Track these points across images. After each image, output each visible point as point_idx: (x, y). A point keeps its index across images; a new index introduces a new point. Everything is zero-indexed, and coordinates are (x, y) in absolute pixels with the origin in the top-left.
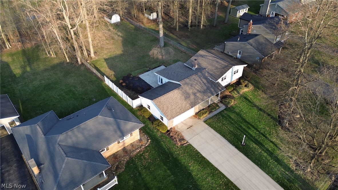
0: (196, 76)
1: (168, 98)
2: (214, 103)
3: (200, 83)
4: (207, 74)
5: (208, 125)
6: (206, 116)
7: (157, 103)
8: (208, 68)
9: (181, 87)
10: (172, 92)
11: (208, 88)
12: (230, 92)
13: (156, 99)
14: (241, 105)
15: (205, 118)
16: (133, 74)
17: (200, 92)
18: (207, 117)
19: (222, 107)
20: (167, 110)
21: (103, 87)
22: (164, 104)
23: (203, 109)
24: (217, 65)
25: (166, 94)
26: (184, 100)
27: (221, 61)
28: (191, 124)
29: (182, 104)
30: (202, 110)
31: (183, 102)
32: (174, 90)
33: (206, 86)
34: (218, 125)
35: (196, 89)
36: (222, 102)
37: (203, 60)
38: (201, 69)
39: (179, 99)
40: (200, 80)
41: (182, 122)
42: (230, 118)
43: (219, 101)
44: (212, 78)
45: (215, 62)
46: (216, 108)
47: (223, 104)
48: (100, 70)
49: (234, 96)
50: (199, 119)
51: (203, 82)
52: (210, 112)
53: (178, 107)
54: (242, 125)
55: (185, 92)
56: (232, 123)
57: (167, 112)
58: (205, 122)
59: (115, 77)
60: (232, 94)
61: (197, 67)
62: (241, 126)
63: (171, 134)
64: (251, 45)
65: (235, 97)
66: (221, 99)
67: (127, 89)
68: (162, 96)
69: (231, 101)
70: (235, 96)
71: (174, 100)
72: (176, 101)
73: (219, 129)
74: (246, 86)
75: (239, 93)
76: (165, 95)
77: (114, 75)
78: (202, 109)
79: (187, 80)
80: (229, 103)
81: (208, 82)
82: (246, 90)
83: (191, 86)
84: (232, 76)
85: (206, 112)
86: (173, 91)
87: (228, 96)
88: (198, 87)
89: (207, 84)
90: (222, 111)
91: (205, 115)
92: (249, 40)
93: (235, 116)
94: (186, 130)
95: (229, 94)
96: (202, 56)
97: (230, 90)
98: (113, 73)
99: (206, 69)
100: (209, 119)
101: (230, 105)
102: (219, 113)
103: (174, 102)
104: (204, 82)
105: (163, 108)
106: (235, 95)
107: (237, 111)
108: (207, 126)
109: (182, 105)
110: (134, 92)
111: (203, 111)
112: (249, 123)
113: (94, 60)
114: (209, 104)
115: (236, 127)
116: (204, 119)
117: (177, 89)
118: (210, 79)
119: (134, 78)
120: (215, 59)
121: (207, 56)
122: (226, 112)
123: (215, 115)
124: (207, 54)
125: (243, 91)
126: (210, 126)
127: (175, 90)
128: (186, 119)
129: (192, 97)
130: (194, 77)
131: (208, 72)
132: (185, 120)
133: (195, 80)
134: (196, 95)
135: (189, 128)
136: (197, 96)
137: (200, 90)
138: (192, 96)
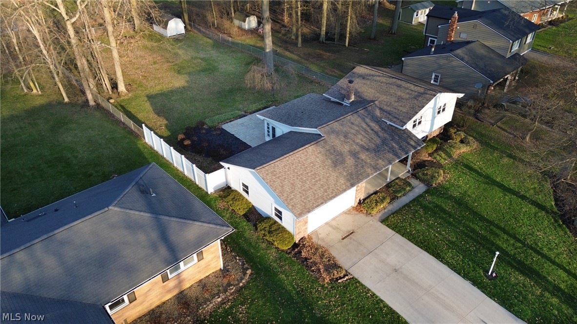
0: (355, 115)
1: (293, 164)
2: (398, 178)
3: (365, 131)
4: (378, 113)
5: (393, 229)
6: (385, 207)
7: (267, 174)
8: (380, 100)
9: (323, 138)
10: (300, 149)
11: (384, 142)
12: (430, 155)
13: (264, 166)
14: (461, 183)
15: (383, 212)
16: (209, 122)
17: (368, 150)
18: (386, 210)
19: (419, 188)
20: (292, 192)
21: (140, 150)
22: (285, 178)
23: (376, 193)
24: (399, 93)
25: (288, 155)
26: (331, 169)
27: (409, 85)
28: (350, 228)
29: (328, 177)
30: (372, 195)
31: (331, 173)
32: (307, 146)
33: (379, 137)
34: (418, 227)
35: (357, 144)
36: (415, 176)
37: (365, 84)
38: (362, 103)
39: (320, 167)
40: (364, 126)
41: (327, 224)
42: (443, 210)
43: (409, 175)
44: (391, 121)
45: (395, 87)
46: (405, 189)
47: (420, 180)
48: (136, 117)
49: (440, 162)
50: (368, 214)
51: (372, 130)
52: (393, 199)
53: (318, 184)
54: (477, 228)
55: (332, 151)
56: (450, 223)
57: (292, 196)
58: (383, 221)
59: (169, 130)
60: (435, 158)
61: (353, 100)
62: (473, 230)
63: (303, 254)
64: (462, 59)
65: (444, 164)
66: (414, 170)
67: (193, 154)
68: (278, 159)
69: (438, 173)
70: (442, 162)
71: (307, 168)
72: (312, 171)
73: (421, 237)
74: (462, 142)
75: (450, 156)
76: (285, 156)
77: (166, 126)
78: (372, 192)
79: (335, 125)
80: (433, 177)
81: (383, 129)
82: (464, 149)
83: (345, 137)
84: (434, 118)
85: (384, 198)
86: (303, 148)
87: (427, 162)
88: (362, 140)
89: (381, 134)
90: (421, 196)
91: (382, 206)
92: (454, 50)
93: (453, 206)
94: (340, 242)
95: (430, 158)
96: (363, 77)
97: (430, 151)
98: (165, 122)
99: (376, 102)
100: (393, 214)
101: (437, 182)
102: (414, 200)
103: (307, 173)
104: (376, 130)
105: (282, 186)
106: (443, 160)
107: (456, 194)
108: (390, 232)
109: (327, 180)
110: (210, 159)
111: (376, 196)
112: (491, 223)
113: (126, 97)
114: (388, 180)
115: (462, 231)
116: (380, 215)
117: (313, 143)
118: (389, 123)
119: (210, 129)
120: (394, 80)
121: (373, 75)
122: (429, 198)
123: (404, 206)
124: (373, 73)
125: (458, 152)
126: (399, 232)
127: (309, 145)
128: (337, 217)
129: (350, 161)
130: (350, 117)
131: (381, 109)
132: (334, 219)
133: (353, 124)
134: (358, 158)
135: (346, 237)
136: (362, 160)
137: (367, 147)
138: (350, 159)
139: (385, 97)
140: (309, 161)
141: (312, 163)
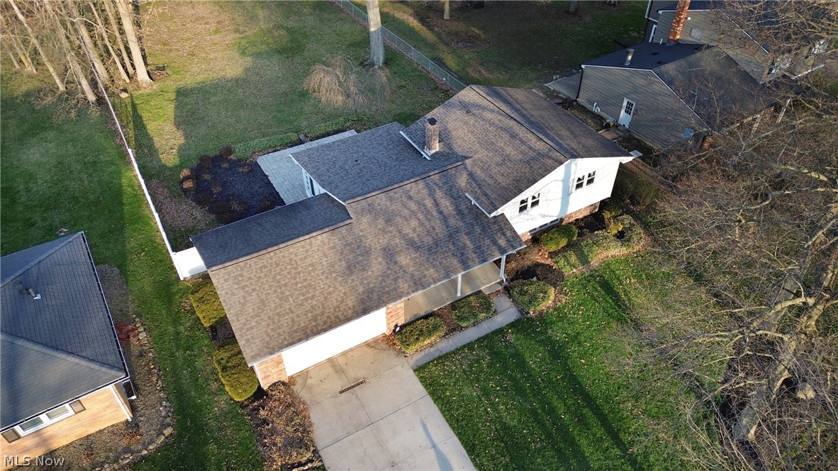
0: (421, 184)
2: (478, 293)
3: (427, 213)
4: (462, 181)
7: (226, 281)
8: (476, 157)
9: (348, 222)
10: (301, 239)
12: (552, 255)
13: (226, 264)
14: (578, 317)
15: (427, 351)
16: (239, 152)
18: (432, 350)
19: (506, 313)
23: (426, 317)
24: (509, 150)
25: (275, 248)
26: (340, 279)
27: (530, 136)
28: (360, 374)
29: (329, 293)
30: (420, 318)
31: (337, 285)
32: (314, 234)
33: (447, 227)
35: (404, 236)
36: (509, 293)
37: (466, 123)
38: (449, 159)
39: (323, 273)
41: (330, 360)
42: (522, 364)
43: (500, 288)
44: (477, 199)
45: (505, 136)
47: (514, 301)
49: (563, 270)
50: (401, 353)
51: (441, 213)
52: (453, 330)
54: (561, 408)
56: (520, 391)
58: (419, 370)
59: (180, 157)
60: (557, 262)
62: (552, 411)
64: (670, 83)
65: (569, 276)
66: (512, 280)
69: (546, 293)
70: (567, 271)
74: (620, 236)
75: (584, 261)
78: (422, 313)
80: (533, 300)
81: (459, 212)
82: (616, 251)
83: (388, 221)
84: (566, 195)
85: (436, 328)
87: (540, 268)
88: (414, 230)
92: (664, 63)
93: (543, 359)
94: (334, 397)
95: (549, 262)
96: (466, 108)
97: (553, 248)
99: (468, 162)
101: (538, 308)
106: (568, 267)
107: (557, 334)
108: (420, 389)
111: (425, 322)
114: (459, 295)
115: (534, 413)
118: (473, 202)
122: (511, 337)
124: (486, 103)
126: (432, 394)
127: (320, 232)
128: (351, 350)
132: (344, 354)
135: (349, 389)
139: (486, 153)
140: (308, 261)
141: (312, 265)
